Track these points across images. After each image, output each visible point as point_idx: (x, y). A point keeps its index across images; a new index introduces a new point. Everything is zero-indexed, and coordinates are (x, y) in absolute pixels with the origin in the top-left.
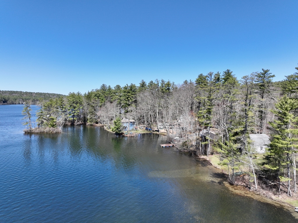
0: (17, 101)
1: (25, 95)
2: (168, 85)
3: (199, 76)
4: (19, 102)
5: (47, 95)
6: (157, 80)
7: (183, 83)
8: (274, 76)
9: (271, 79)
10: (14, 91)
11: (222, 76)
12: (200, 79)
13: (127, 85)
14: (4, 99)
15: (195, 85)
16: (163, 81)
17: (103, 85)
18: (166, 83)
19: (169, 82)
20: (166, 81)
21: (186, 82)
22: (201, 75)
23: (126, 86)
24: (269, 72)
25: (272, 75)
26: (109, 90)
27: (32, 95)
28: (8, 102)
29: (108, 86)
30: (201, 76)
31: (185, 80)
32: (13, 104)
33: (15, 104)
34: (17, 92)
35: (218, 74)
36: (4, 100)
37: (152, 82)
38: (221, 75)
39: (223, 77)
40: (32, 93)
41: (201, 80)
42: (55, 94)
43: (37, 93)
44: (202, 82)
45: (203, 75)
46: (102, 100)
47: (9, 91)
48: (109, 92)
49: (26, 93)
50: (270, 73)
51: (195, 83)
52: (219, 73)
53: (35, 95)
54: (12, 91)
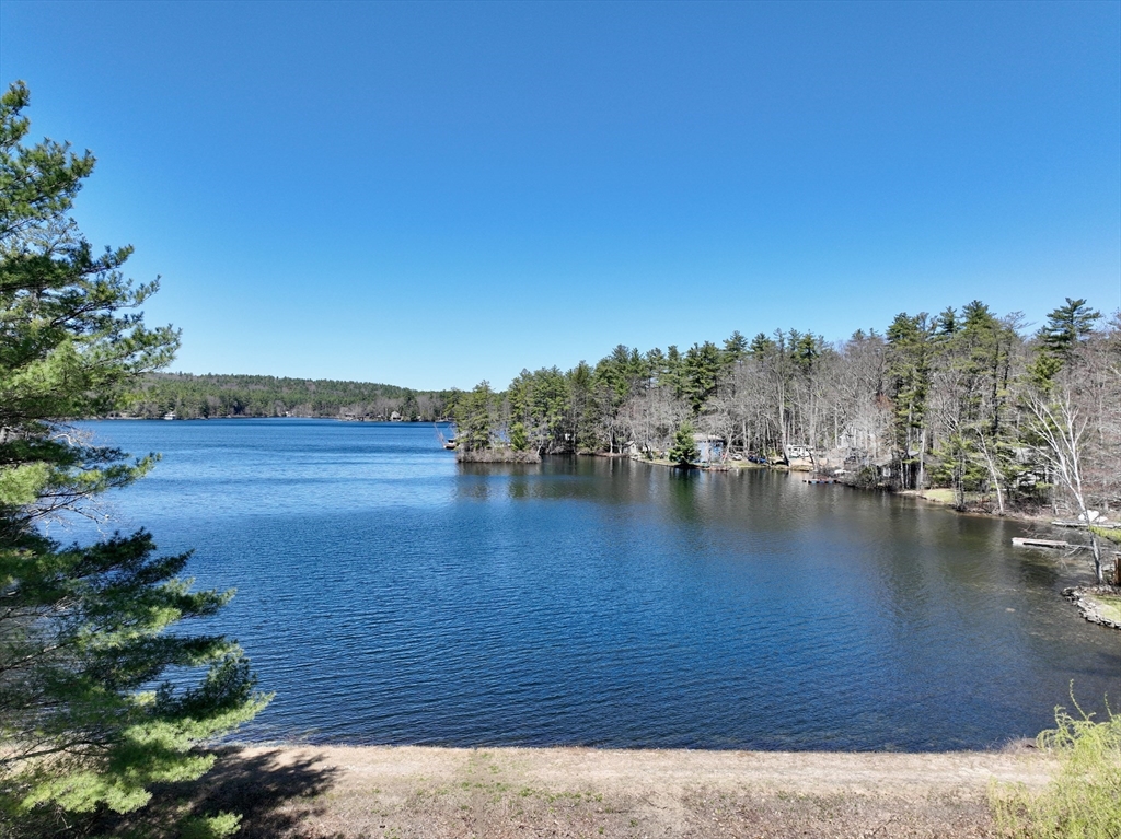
0: (270, 409)
1: (285, 390)
2: (808, 344)
3: (897, 320)
4: (275, 412)
5: (352, 387)
6: (778, 330)
7: (850, 338)
8: (1096, 316)
9: (1091, 322)
10: (250, 377)
11: (960, 319)
12: (899, 328)
13: (696, 344)
14: (236, 400)
15: (886, 342)
16: (794, 334)
17: (620, 346)
18: (802, 338)
19: (809, 337)
20: (803, 332)
21: (858, 336)
22: (904, 315)
23: (694, 347)
24: (1084, 307)
25: (1092, 312)
26: (633, 360)
27: (307, 389)
28: (247, 410)
29: (631, 350)
30: (901, 320)
31: (855, 330)
32: (260, 415)
33: (266, 416)
34: (259, 378)
35: (950, 314)
36: (236, 403)
37: (763, 337)
38: (957, 314)
39: (964, 320)
40: (304, 381)
41: (903, 329)
42: (376, 385)
43: (319, 383)
44: (904, 335)
45: (908, 315)
46: (621, 387)
47: (236, 377)
48: (634, 368)
49: (287, 382)
50: (1087, 309)
51: (885, 336)
52: (953, 310)
53: (313, 388)
54: (243, 376)
